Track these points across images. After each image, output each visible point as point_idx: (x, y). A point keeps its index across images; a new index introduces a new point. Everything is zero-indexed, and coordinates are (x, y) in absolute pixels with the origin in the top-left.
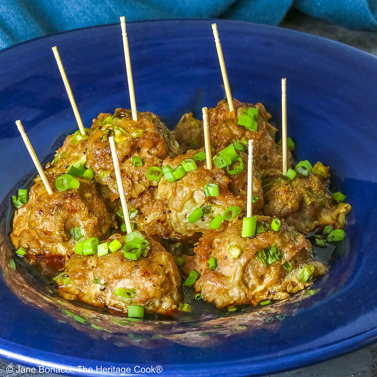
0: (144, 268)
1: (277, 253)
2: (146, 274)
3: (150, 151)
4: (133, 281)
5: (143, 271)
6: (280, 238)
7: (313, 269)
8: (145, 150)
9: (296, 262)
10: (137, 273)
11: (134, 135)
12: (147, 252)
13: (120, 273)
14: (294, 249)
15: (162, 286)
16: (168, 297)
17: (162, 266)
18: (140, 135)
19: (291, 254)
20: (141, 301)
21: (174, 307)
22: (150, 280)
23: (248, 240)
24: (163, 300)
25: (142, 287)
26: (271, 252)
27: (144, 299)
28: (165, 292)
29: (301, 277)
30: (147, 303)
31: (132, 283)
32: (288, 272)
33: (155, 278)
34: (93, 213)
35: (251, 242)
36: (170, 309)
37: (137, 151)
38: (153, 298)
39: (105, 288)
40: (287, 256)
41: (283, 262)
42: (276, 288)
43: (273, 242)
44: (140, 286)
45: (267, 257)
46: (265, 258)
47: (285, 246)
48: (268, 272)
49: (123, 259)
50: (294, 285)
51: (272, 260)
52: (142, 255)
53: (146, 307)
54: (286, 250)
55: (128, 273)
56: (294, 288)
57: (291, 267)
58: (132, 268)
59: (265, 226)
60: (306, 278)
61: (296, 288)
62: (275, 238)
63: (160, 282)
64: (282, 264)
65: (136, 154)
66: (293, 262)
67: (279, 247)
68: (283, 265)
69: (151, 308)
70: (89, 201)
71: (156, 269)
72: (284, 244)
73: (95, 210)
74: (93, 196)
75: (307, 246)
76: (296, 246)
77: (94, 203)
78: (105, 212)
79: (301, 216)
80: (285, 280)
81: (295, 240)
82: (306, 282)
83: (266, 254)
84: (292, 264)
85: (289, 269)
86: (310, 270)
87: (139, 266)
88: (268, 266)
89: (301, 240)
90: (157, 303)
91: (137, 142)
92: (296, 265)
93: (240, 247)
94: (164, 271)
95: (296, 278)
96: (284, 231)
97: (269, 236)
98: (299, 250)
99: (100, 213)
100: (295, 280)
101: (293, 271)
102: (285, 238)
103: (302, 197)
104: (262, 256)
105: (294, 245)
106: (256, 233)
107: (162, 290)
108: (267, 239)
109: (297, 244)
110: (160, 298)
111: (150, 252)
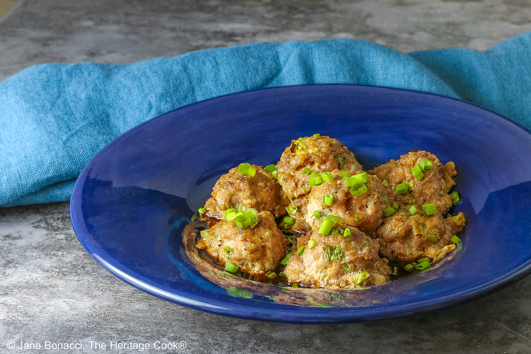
0: (246, 235)
1: (340, 253)
2: (245, 240)
3: (320, 166)
4: (236, 242)
5: (244, 237)
6: (346, 243)
7: (368, 275)
8: (316, 165)
9: (355, 266)
10: (240, 237)
11: (310, 151)
12: (254, 225)
13: (228, 235)
14: (354, 255)
15: (252, 252)
16: (259, 263)
17: (261, 238)
18: (314, 152)
19: (350, 258)
20: (235, 259)
21: (261, 272)
22: (245, 245)
23: (323, 237)
24: (255, 264)
25: (239, 249)
26: (336, 251)
27: (237, 258)
28: (256, 258)
29: (356, 279)
30: (241, 263)
31: (234, 244)
32: (347, 272)
33: (248, 244)
34: (256, 197)
35: (324, 239)
36: (258, 273)
37: (309, 164)
38: (245, 259)
39: (221, 245)
40: (347, 259)
41: (343, 262)
42: (333, 281)
43: (338, 243)
45: (331, 254)
47: (347, 250)
48: (330, 266)
49: (235, 225)
50: (347, 283)
51: (334, 258)
52: (249, 227)
53: (241, 266)
54: (347, 253)
55: (234, 236)
56: (347, 285)
57: (350, 269)
58: (237, 233)
59: (340, 231)
60: (359, 282)
61: (348, 286)
62: (340, 241)
63: (251, 249)
64: (341, 263)
65: (308, 166)
66: (352, 265)
67: (342, 249)
69: (244, 268)
70: (259, 188)
71: (255, 239)
72: (347, 248)
73: (259, 196)
74: (266, 187)
75: (367, 256)
76: (357, 253)
77: (262, 191)
78: (268, 200)
79: (408, 244)
80: (342, 278)
81: (361, 249)
82: (358, 285)
83: (330, 251)
84: (351, 267)
85: (348, 270)
86: (364, 276)
87: (243, 233)
88: (330, 261)
89: (365, 250)
90: (250, 265)
91: (311, 157)
92: (355, 269)
93: (315, 240)
94: (262, 243)
95: (351, 279)
96: (354, 240)
97: (337, 238)
98: (358, 257)
99: (262, 199)
100: (350, 280)
101: (352, 273)
102: (351, 245)
103: (410, 228)
104: (327, 252)
105: (356, 252)
106: (330, 233)
107: (253, 255)
108: (334, 240)
109: (359, 252)
110: (252, 262)
111: (257, 226)
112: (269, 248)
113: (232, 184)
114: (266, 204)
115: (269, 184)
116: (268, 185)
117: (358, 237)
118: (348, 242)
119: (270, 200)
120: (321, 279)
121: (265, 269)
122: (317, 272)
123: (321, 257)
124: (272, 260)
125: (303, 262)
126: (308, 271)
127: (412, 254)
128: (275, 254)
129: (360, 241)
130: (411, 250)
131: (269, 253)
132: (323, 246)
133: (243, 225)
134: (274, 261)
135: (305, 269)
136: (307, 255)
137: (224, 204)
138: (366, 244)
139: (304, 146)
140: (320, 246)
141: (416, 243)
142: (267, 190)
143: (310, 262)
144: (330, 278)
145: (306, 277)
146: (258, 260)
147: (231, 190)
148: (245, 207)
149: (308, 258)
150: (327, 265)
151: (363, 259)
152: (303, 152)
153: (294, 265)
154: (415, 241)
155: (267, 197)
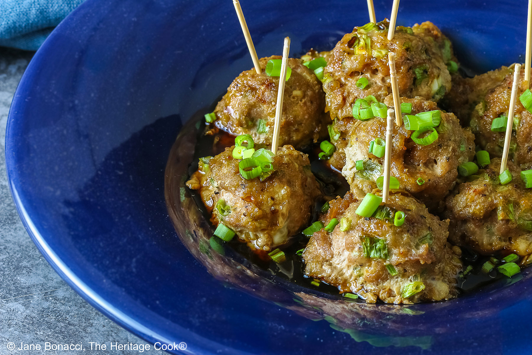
1: (384, 249)
2: (247, 198)
4: (235, 198)
5: (247, 194)
6: (395, 235)
7: (422, 287)
8: (379, 75)
9: (405, 271)
10: (241, 193)
11: (375, 53)
12: (266, 177)
13: (227, 185)
14: (404, 254)
16: (264, 235)
17: (273, 199)
18: (379, 57)
19: (399, 259)
20: (231, 224)
21: (266, 248)
22: (247, 206)
23: (362, 219)
24: (258, 234)
26: (378, 245)
27: (233, 223)
28: (260, 228)
29: (404, 290)
30: (239, 229)
31: (233, 200)
32: (392, 277)
33: (251, 207)
34: (286, 114)
35: (363, 224)
36: (262, 249)
37: (370, 72)
38: (244, 226)
40: (394, 259)
41: (388, 263)
42: (370, 287)
43: (383, 235)
44: (238, 208)
45: (371, 249)
46: (369, 248)
47: (396, 247)
48: (367, 264)
49: (237, 173)
50: (390, 293)
51: (375, 254)
52: (258, 178)
53: (238, 234)
54: (395, 251)
55: (233, 189)
56: (389, 297)
57: (396, 274)
58: (238, 185)
59: (388, 214)
60: (407, 295)
61: (390, 299)
62: (387, 232)
63: (253, 215)
64: (385, 264)
65: (368, 75)
66: (400, 268)
67: (387, 244)
68: (385, 266)
69: (243, 236)
70: (292, 100)
71: (262, 199)
72: (396, 244)
73: (291, 112)
74: (304, 97)
75: (423, 259)
76: (409, 253)
77: (297, 104)
78: (305, 118)
79: (487, 228)
80: (384, 284)
81: (417, 247)
82: (406, 298)
83: (370, 244)
84: (398, 271)
85: (394, 274)
86: (417, 288)
87: (247, 187)
88: (369, 259)
89: (423, 249)
90: (252, 236)
91: (373, 63)
92: (404, 274)
93: (351, 222)
94: (272, 206)
95: (397, 288)
96: (408, 231)
97: (382, 226)
98: (410, 259)
99: (295, 117)
100: (395, 289)
101: (399, 279)
102: (402, 238)
103: (494, 208)
104: (365, 244)
105: (409, 251)
106: (373, 216)
107: (257, 224)
108: (378, 228)
109: (414, 251)
110: (254, 232)
111: (270, 179)
112: (283, 215)
113: (253, 89)
114: (300, 124)
115: (309, 93)
116: (307, 94)
117: (416, 224)
118: (398, 233)
119: (308, 119)
120: (353, 278)
121: (272, 243)
122: (349, 267)
123: (356, 249)
124: (285, 231)
125: (331, 245)
126: (336, 262)
127: (491, 244)
128: (291, 222)
129: (418, 231)
130: (491, 237)
131: (282, 222)
132: (360, 234)
133: (248, 175)
134: (289, 232)
135: (332, 257)
136: (337, 236)
137: (240, 119)
138: (426, 236)
139: (369, 40)
140: (356, 232)
141: (499, 230)
142: (305, 103)
143: (341, 249)
144: (366, 282)
145: (332, 271)
146: (263, 230)
147: (252, 99)
148: (269, 126)
149: (339, 242)
150: (363, 262)
151: (418, 261)
152: (364, 52)
153: (318, 248)
154: (498, 227)
155: (304, 115)
